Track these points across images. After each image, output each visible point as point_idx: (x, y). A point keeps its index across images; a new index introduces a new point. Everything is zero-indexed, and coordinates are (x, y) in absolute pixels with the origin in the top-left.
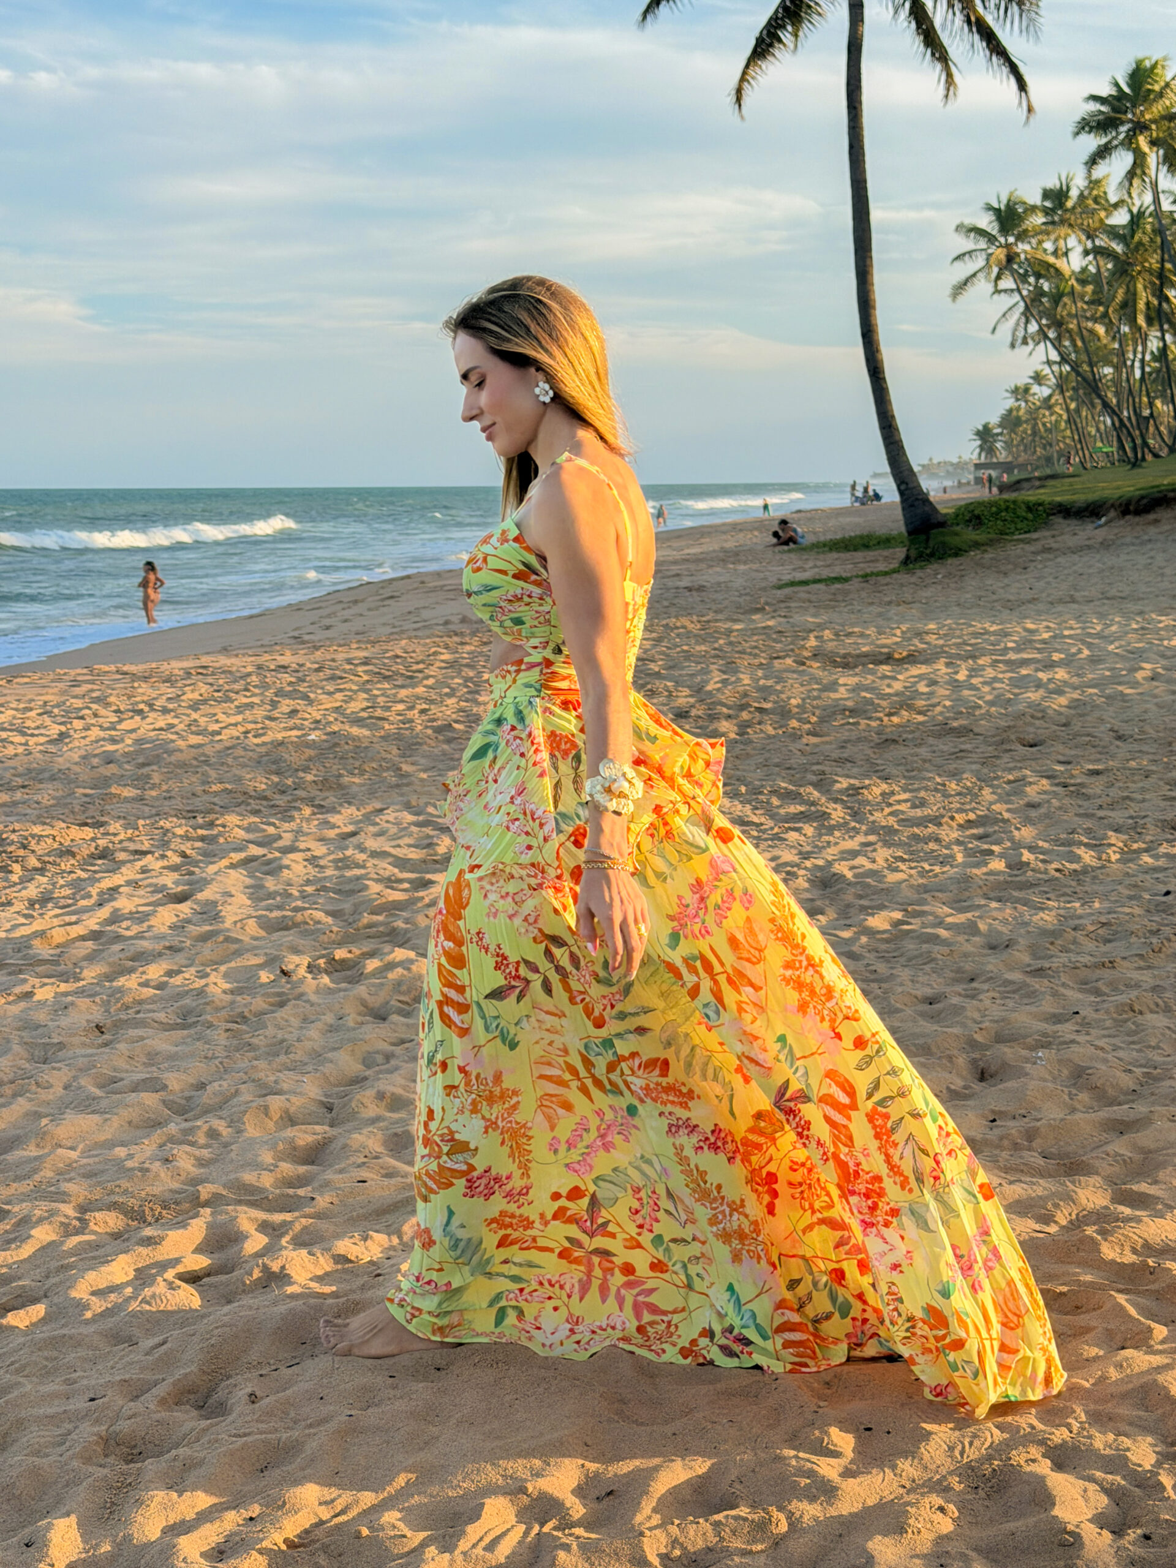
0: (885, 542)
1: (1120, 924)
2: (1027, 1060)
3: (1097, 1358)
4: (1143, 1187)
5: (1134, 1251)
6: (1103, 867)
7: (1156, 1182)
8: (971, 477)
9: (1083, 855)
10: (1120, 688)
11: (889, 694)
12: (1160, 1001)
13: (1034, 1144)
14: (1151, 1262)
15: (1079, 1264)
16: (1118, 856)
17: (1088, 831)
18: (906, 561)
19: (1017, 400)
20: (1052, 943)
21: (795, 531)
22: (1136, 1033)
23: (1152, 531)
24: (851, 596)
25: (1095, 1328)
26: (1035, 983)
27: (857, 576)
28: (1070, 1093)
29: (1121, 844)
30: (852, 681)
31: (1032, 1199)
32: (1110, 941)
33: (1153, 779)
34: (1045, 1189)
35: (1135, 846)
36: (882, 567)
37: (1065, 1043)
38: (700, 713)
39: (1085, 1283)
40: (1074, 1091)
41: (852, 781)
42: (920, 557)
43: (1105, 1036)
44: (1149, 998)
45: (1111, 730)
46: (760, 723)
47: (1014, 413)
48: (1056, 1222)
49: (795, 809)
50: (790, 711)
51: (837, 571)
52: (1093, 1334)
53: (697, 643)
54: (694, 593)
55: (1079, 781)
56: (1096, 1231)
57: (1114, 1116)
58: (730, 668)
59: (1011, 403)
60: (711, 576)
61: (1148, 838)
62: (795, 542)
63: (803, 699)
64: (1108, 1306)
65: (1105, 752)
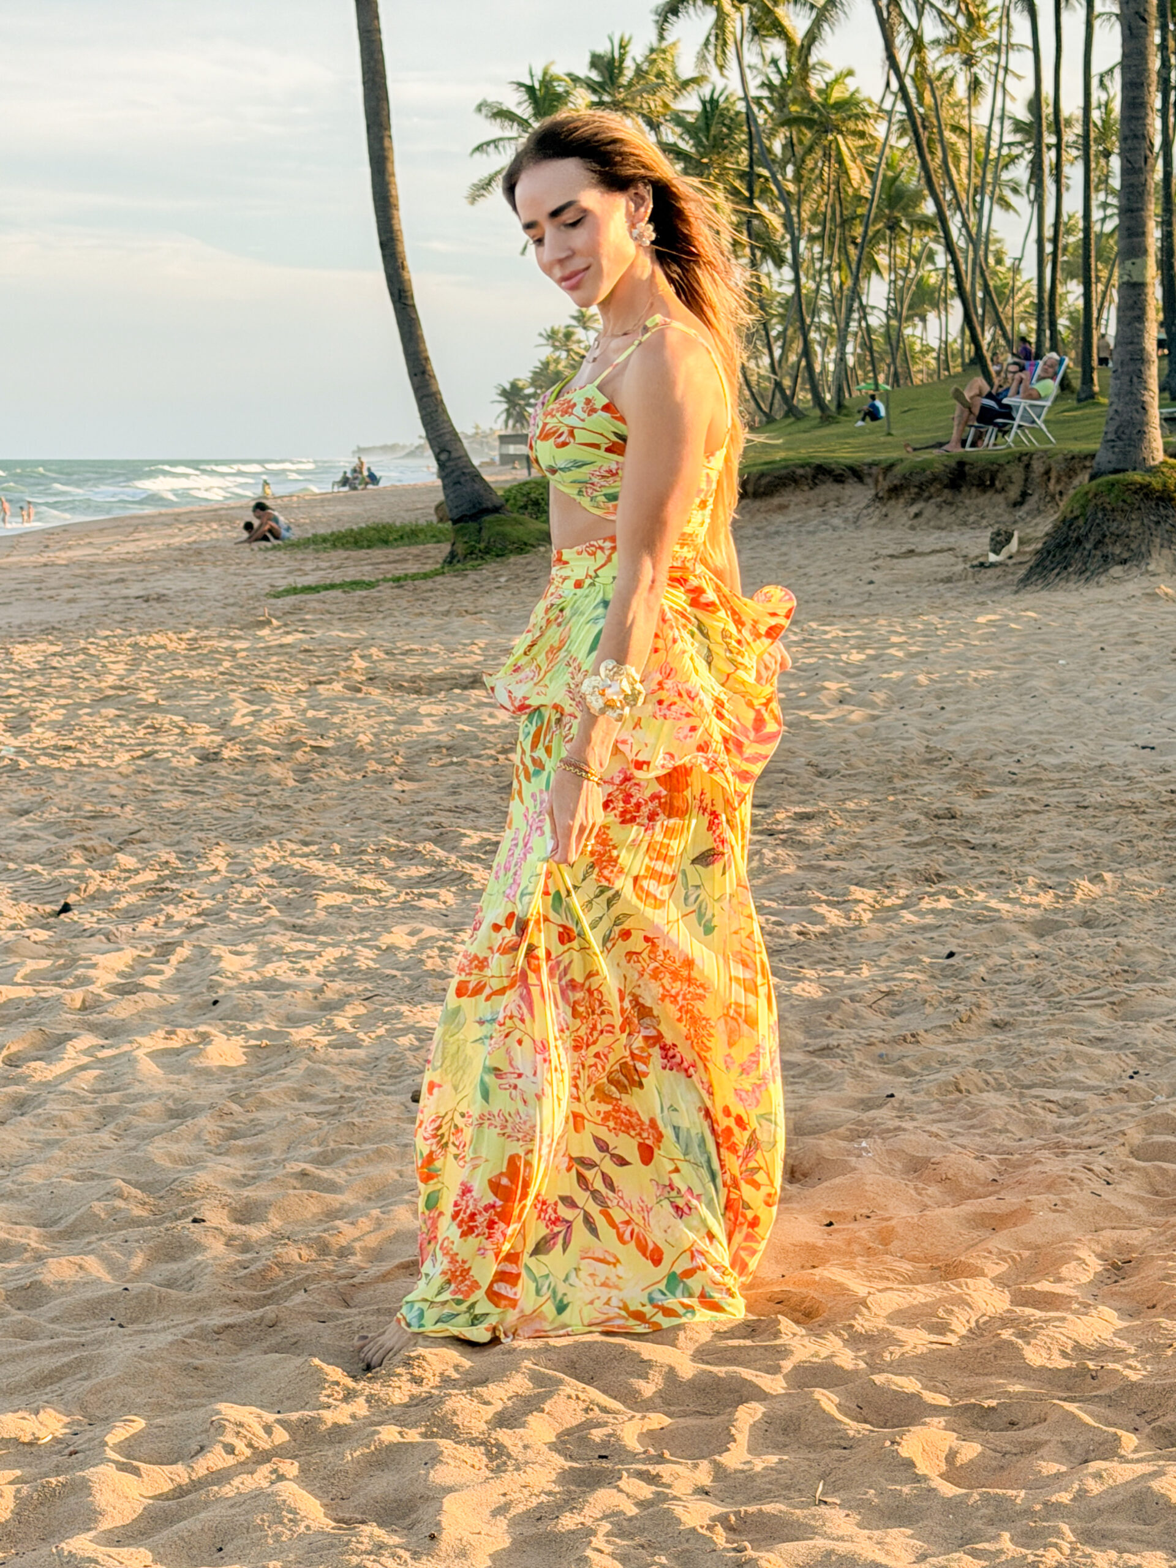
0: (410, 535)
1: (905, 993)
2: (849, 1153)
3: (1058, 1476)
4: (1044, 1286)
5: (1064, 1355)
6: (855, 928)
7: (1059, 1280)
8: (495, 455)
9: (827, 914)
10: (803, 713)
11: (494, 726)
12: (989, 1078)
13: (892, 1247)
14: (1091, 1365)
15: (1000, 1374)
16: (870, 915)
17: (822, 886)
18: (452, 559)
19: (556, 348)
20: (829, 1018)
21: (276, 520)
22: (974, 1115)
23: (779, 519)
24: (387, 606)
25: (1047, 1442)
26: (827, 1064)
27: (385, 580)
28: (916, 1188)
29: (871, 901)
30: (439, 710)
31: (915, 1307)
32: (897, 1014)
33: (881, 823)
34: (926, 1295)
35: (888, 902)
36: (412, 568)
37: (888, 1131)
38: (235, 754)
39: (1017, 1394)
40: (921, 1185)
41: (485, 835)
42: (471, 553)
43: (934, 1121)
44: (976, 1076)
45: (809, 764)
46: (324, 766)
47: (552, 367)
48: (952, 1331)
49: (417, 871)
50: (362, 750)
51: (352, 573)
52: (1046, 1448)
53: (192, 666)
54: (153, 603)
55: (787, 827)
56: (1013, 1334)
57: (981, 1209)
58: (257, 695)
59: (546, 352)
60: (171, 583)
61: (903, 892)
62: (277, 537)
63: (376, 735)
64: (1053, 1417)
65: (807, 792)
